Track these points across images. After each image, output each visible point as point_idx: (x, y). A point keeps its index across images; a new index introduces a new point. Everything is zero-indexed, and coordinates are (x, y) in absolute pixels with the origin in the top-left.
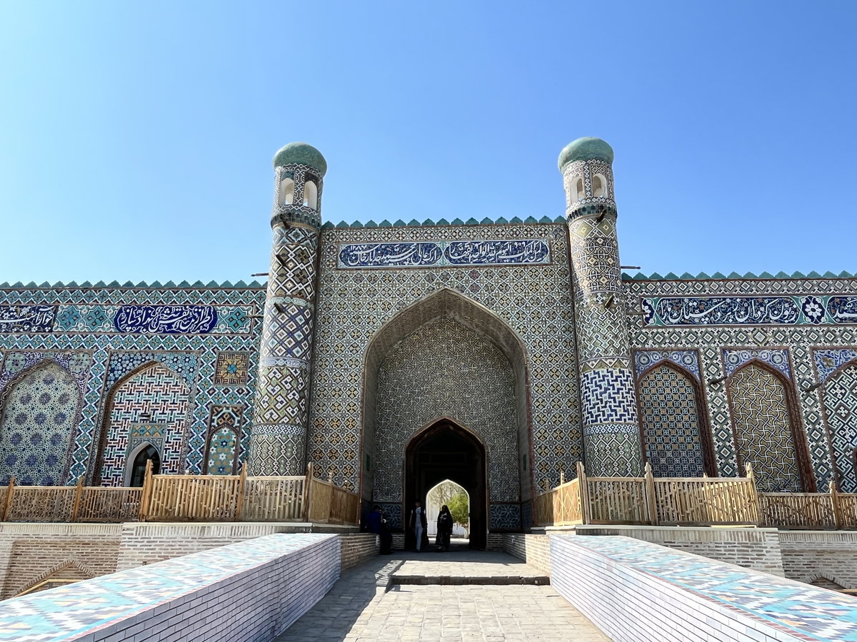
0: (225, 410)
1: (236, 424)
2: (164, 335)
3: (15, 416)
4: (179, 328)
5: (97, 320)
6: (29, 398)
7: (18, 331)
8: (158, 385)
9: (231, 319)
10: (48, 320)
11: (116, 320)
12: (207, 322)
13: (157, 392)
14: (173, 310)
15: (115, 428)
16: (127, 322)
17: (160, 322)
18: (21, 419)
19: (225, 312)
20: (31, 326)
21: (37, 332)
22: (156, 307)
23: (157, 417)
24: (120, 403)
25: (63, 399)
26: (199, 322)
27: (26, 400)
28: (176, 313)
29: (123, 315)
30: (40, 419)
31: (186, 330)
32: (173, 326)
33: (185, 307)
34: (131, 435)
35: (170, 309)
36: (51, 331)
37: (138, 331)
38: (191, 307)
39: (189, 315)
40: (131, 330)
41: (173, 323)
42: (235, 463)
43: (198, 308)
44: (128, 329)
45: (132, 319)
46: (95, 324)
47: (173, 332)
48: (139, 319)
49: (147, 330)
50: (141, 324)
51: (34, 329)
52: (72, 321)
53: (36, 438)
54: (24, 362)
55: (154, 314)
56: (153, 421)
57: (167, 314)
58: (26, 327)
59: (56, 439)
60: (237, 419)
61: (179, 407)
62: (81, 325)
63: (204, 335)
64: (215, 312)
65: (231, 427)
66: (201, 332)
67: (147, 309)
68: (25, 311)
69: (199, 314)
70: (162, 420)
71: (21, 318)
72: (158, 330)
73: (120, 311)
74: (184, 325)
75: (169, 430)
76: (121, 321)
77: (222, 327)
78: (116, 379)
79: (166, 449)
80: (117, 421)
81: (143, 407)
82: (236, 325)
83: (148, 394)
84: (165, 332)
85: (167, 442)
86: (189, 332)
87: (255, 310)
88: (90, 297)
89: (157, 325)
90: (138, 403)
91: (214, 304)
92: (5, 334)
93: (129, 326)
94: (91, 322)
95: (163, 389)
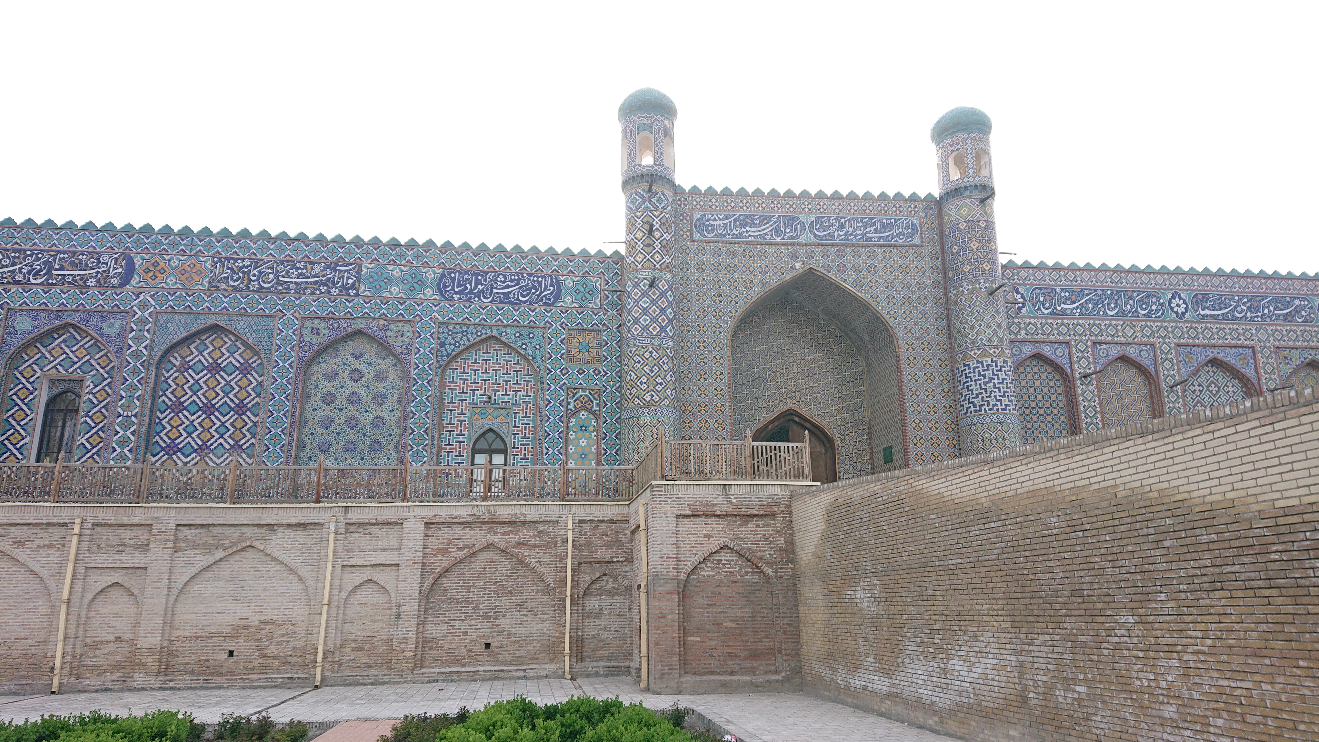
0: (581, 392)
1: (595, 408)
2: (501, 306)
3: (320, 395)
4: (518, 299)
5: (415, 285)
6: (335, 374)
7: (313, 294)
8: (497, 363)
9: (577, 292)
10: (350, 281)
11: (438, 285)
12: (551, 294)
13: (496, 371)
14: (509, 278)
15: (451, 410)
16: (453, 289)
17: (495, 291)
18: (329, 398)
19: (569, 283)
20: (329, 288)
21: (338, 295)
22: (487, 273)
23: (499, 398)
24: (453, 382)
25: (380, 376)
26: (541, 293)
27: (332, 376)
28: (512, 281)
29: (447, 280)
30: (354, 399)
31: (526, 301)
32: (511, 296)
33: (522, 274)
34: (470, 419)
35: (504, 276)
36: (357, 295)
37: (468, 300)
38: (529, 275)
39: (528, 285)
40: (460, 298)
41: (510, 292)
42: (598, 449)
43: (538, 277)
44: (456, 297)
45: (459, 285)
46: (412, 289)
47: (511, 303)
48: (468, 286)
49: (480, 299)
50: (471, 292)
51: (335, 292)
52: (382, 284)
53: (352, 422)
54: (326, 331)
55: (485, 280)
56: (495, 404)
57: (501, 281)
58: (324, 289)
59: (378, 423)
60: (595, 402)
61: (523, 388)
62: (395, 290)
63: (548, 308)
64: (558, 282)
65: (590, 411)
66: (545, 305)
67: (476, 275)
68: (317, 269)
69: (540, 283)
70: (506, 402)
71: (314, 277)
72: (493, 300)
73: (443, 275)
74: (523, 296)
75: (515, 413)
76: (445, 287)
77: (568, 300)
78: (449, 355)
79: (515, 434)
80: (452, 402)
81: (481, 387)
82: (584, 298)
83: (486, 373)
84: (501, 302)
85: (515, 426)
86: (531, 304)
87: (604, 282)
88: (401, 256)
89: (490, 294)
90: (475, 383)
91: (555, 273)
92: (297, 296)
93: (456, 293)
94: (407, 287)
95: (503, 367)
